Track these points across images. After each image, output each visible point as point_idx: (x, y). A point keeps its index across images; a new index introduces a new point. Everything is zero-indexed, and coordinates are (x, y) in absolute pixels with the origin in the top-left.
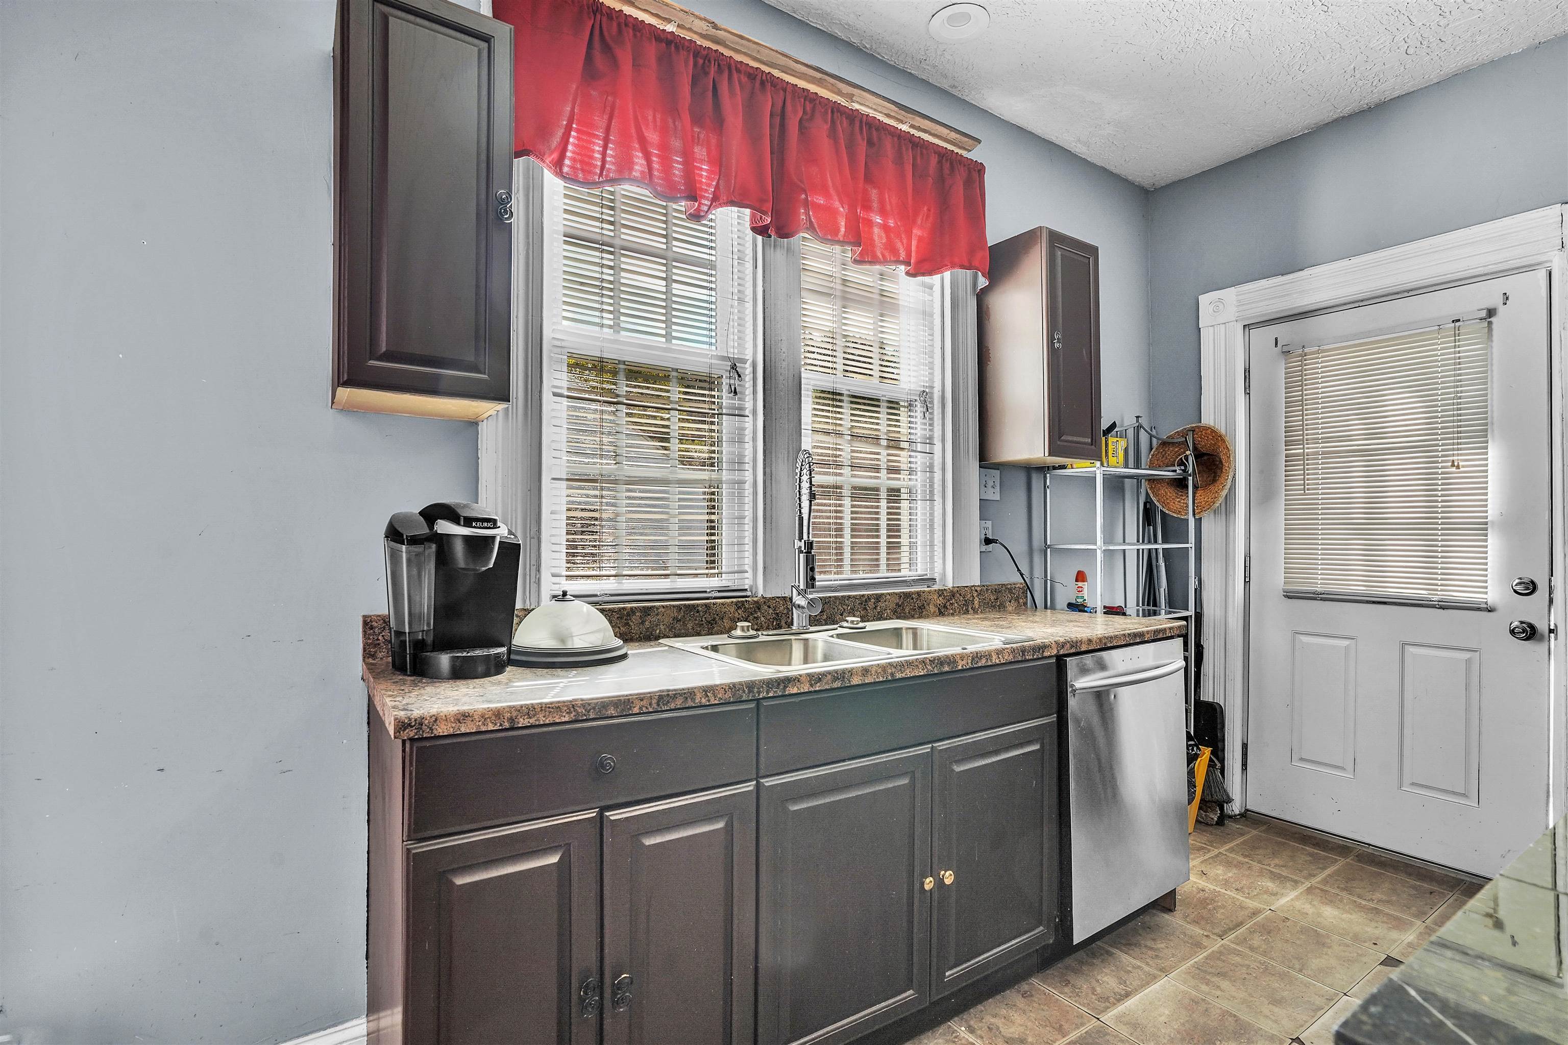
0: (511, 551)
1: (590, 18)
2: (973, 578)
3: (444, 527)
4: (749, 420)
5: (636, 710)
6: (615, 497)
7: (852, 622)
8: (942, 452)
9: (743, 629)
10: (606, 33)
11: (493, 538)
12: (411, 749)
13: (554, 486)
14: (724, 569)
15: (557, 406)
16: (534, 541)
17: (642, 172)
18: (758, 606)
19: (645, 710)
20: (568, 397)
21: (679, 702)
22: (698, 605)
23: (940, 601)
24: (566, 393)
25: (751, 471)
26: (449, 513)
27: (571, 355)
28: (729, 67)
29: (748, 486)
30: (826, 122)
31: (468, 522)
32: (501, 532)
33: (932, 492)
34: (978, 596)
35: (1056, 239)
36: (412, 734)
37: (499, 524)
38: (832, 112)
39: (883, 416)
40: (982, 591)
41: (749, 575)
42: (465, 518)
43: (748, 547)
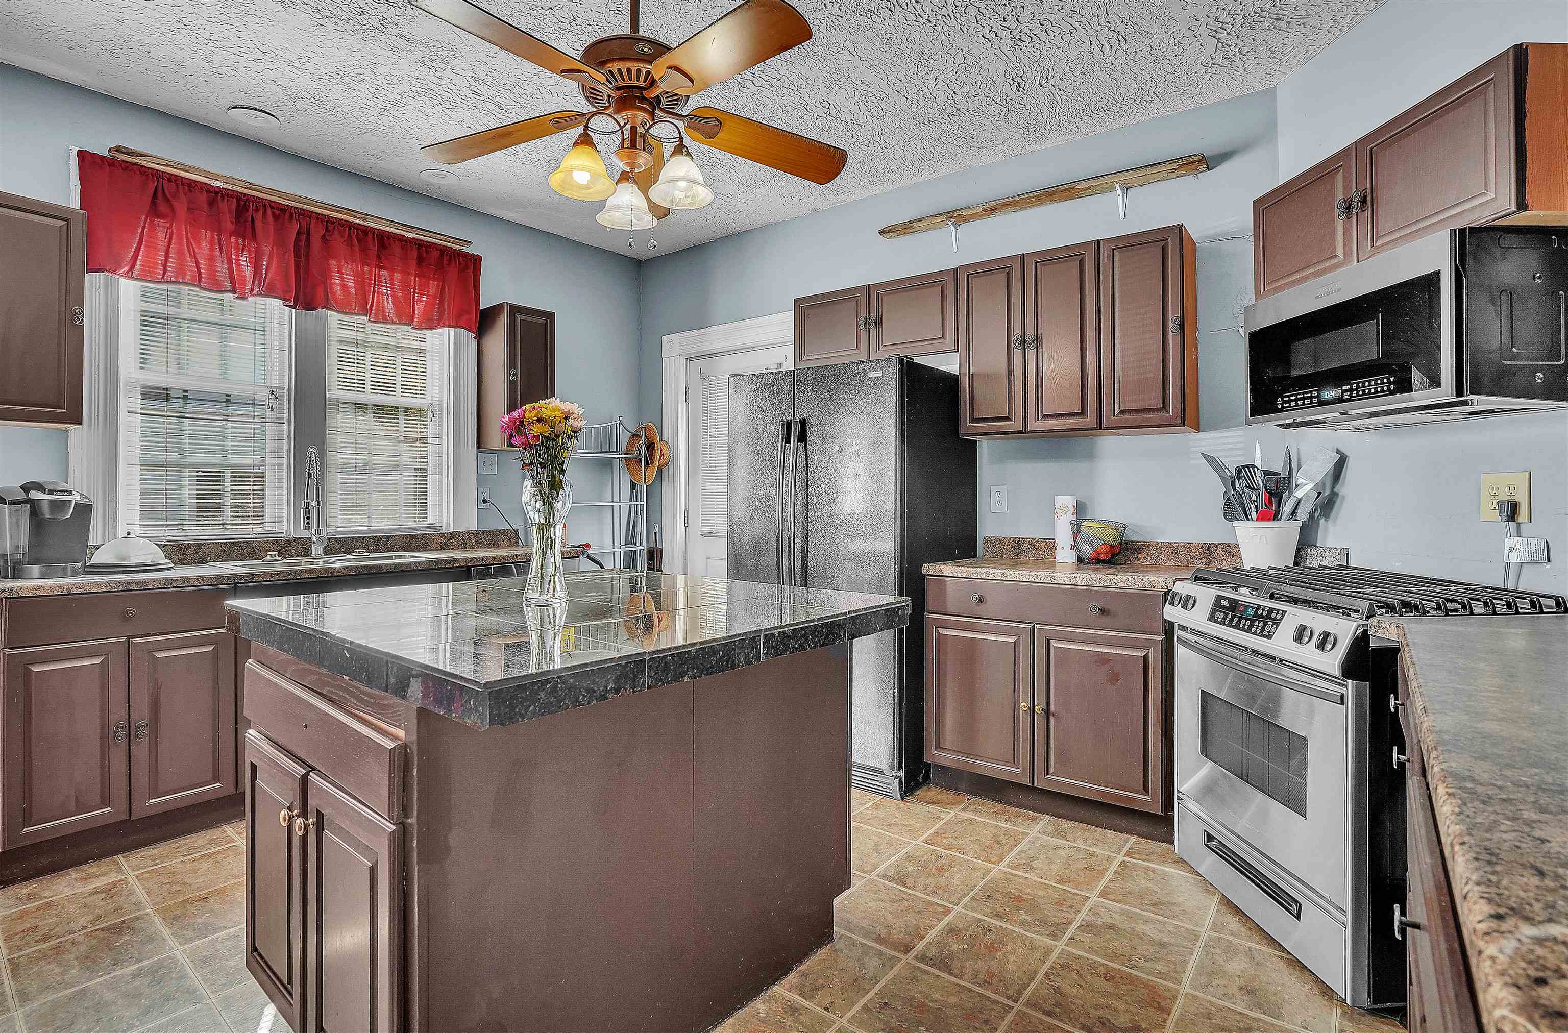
0: (84, 510)
1: (154, 182)
2: (471, 524)
3: (35, 495)
4: (286, 425)
5: (150, 587)
6: (179, 476)
7: (359, 552)
8: (447, 444)
9: (271, 556)
10: (166, 191)
11: (70, 501)
12: (6, 602)
13: (130, 468)
14: (267, 520)
15: (134, 420)
16: (112, 504)
17: (192, 276)
18: (289, 542)
19: (156, 587)
20: (141, 414)
21: (179, 584)
22: (241, 542)
23: (442, 540)
24: (139, 411)
25: (286, 457)
26: (40, 487)
27: (143, 387)
28: (263, 205)
29: (285, 466)
30: (343, 237)
31: (51, 492)
32: (76, 497)
33: (441, 470)
34: (474, 537)
35: (515, 310)
36: (6, 595)
37: (73, 493)
38: (350, 229)
39: (402, 421)
40: (476, 534)
41: (285, 523)
42: (49, 490)
43: (285, 506)
